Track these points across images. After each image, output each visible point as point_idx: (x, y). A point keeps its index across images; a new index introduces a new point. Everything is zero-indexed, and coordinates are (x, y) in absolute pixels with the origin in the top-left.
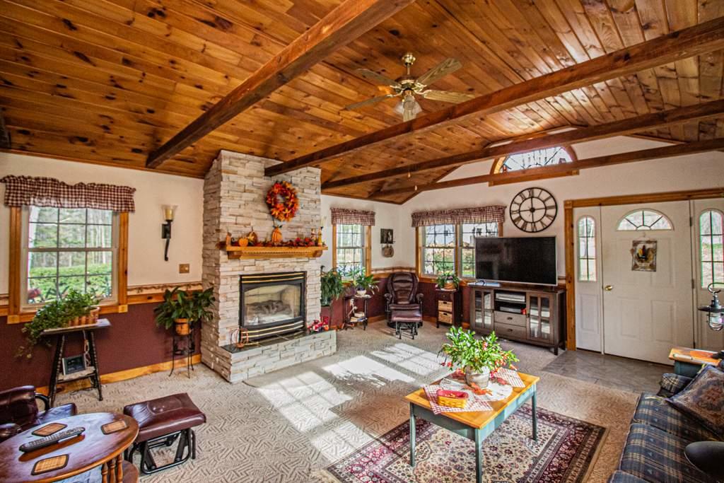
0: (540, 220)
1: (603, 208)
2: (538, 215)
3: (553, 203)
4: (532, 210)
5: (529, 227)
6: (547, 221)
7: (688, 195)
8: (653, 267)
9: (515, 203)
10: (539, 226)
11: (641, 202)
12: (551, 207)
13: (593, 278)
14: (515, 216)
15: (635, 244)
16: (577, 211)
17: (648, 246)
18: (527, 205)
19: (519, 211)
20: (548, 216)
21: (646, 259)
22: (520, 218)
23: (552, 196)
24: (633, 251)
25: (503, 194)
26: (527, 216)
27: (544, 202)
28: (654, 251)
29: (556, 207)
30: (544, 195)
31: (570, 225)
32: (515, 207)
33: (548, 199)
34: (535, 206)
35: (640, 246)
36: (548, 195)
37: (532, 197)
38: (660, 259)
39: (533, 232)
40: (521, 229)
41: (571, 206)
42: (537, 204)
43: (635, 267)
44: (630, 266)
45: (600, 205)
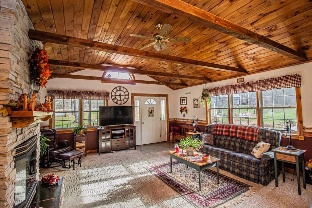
0: (123, 100)
1: (142, 97)
2: (122, 97)
3: (128, 94)
4: (120, 95)
5: (119, 102)
6: (125, 100)
7: (160, 95)
8: (153, 115)
9: (113, 92)
10: (123, 102)
11: (151, 96)
12: (127, 95)
13: (139, 121)
14: (113, 97)
15: (149, 108)
16: (134, 97)
17: (152, 109)
18: (118, 93)
19: (115, 95)
20: (126, 98)
21: (152, 113)
22: (115, 98)
23: (127, 91)
24: (149, 111)
25: (108, 87)
26: (118, 97)
27: (124, 93)
28: (153, 110)
29: (128, 95)
30: (125, 90)
31: (133, 102)
32: (113, 94)
33: (126, 92)
34: (121, 94)
35: (150, 109)
36: (126, 90)
37: (120, 90)
38: (154, 113)
39: (120, 104)
40: (116, 103)
41: (133, 95)
42: (122, 93)
43: (149, 115)
44: (148, 115)
45: (141, 96)
